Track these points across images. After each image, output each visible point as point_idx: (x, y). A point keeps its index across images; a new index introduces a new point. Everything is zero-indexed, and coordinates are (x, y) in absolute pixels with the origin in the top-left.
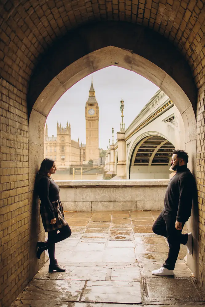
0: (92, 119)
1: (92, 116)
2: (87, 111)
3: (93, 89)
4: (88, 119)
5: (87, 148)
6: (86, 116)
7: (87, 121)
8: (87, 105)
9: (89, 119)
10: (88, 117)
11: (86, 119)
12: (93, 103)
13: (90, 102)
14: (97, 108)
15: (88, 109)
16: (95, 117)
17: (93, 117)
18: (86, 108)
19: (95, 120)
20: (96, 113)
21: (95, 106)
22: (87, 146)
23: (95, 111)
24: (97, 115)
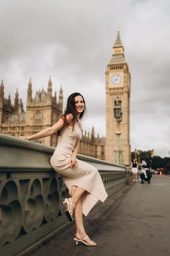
0: (116, 91)
1: (118, 86)
2: (108, 79)
3: (120, 43)
4: (110, 92)
5: (107, 143)
6: (107, 88)
7: (109, 95)
8: (109, 68)
9: (112, 91)
10: (110, 89)
11: (107, 93)
12: (118, 65)
13: (114, 63)
14: (127, 71)
15: (110, 75)
16: (122, 88)
17: (118, 89)
18: (107, 73)
19: (123, 94)
20: (125, 82)
21: (123, 69)
22: (107, 140)
23: (123, 77)
24: (126, 84)
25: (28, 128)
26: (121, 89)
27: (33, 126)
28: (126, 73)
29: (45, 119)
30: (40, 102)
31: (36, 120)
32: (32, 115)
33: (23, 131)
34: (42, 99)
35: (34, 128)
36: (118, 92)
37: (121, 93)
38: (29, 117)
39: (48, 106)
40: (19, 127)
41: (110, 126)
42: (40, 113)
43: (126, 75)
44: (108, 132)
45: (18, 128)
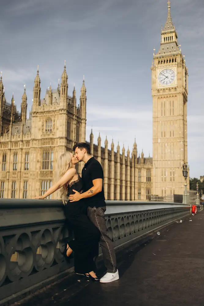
0: (167, 92)
1: (169, 86)
2: (155, 76)
3: (171, 27)
4: (159, 94)
5: (155, 164)
7: (156, 99)
8: (157, 62)
9: (161, 93)
10: (158, 91)
13: (163, 55)
14: (181, 64)
15: (158, 70)
16: (175, 88)
17: (169, 89)
18: (154, 69)
19: (176, 96)
20: (179, 79)
21: (175, 61)
22: (155, 161)
23: (176, 73)
24: (180, 82)
25: (35, 142)
26: (174, 90)
27: (41, 140)
28: (180, 67)
29: (57, 129)
30: (50, 105)
31: (46, 130)
32: (41, 123)
33: (28, 147)
34: (54, 101)
35: (43, 141)
36: (170, 94)
37: (174, 95)
38: (35, 127)
39: (61, 110)
40: (22, 141)
41: (159, 141)
42: (51, 121)
43: (180, 69)
44: (155, 149)
45: (21, 143)
